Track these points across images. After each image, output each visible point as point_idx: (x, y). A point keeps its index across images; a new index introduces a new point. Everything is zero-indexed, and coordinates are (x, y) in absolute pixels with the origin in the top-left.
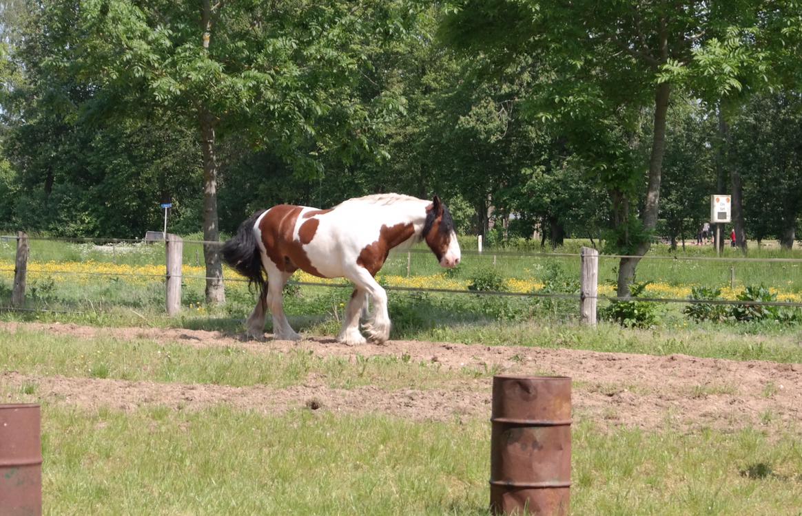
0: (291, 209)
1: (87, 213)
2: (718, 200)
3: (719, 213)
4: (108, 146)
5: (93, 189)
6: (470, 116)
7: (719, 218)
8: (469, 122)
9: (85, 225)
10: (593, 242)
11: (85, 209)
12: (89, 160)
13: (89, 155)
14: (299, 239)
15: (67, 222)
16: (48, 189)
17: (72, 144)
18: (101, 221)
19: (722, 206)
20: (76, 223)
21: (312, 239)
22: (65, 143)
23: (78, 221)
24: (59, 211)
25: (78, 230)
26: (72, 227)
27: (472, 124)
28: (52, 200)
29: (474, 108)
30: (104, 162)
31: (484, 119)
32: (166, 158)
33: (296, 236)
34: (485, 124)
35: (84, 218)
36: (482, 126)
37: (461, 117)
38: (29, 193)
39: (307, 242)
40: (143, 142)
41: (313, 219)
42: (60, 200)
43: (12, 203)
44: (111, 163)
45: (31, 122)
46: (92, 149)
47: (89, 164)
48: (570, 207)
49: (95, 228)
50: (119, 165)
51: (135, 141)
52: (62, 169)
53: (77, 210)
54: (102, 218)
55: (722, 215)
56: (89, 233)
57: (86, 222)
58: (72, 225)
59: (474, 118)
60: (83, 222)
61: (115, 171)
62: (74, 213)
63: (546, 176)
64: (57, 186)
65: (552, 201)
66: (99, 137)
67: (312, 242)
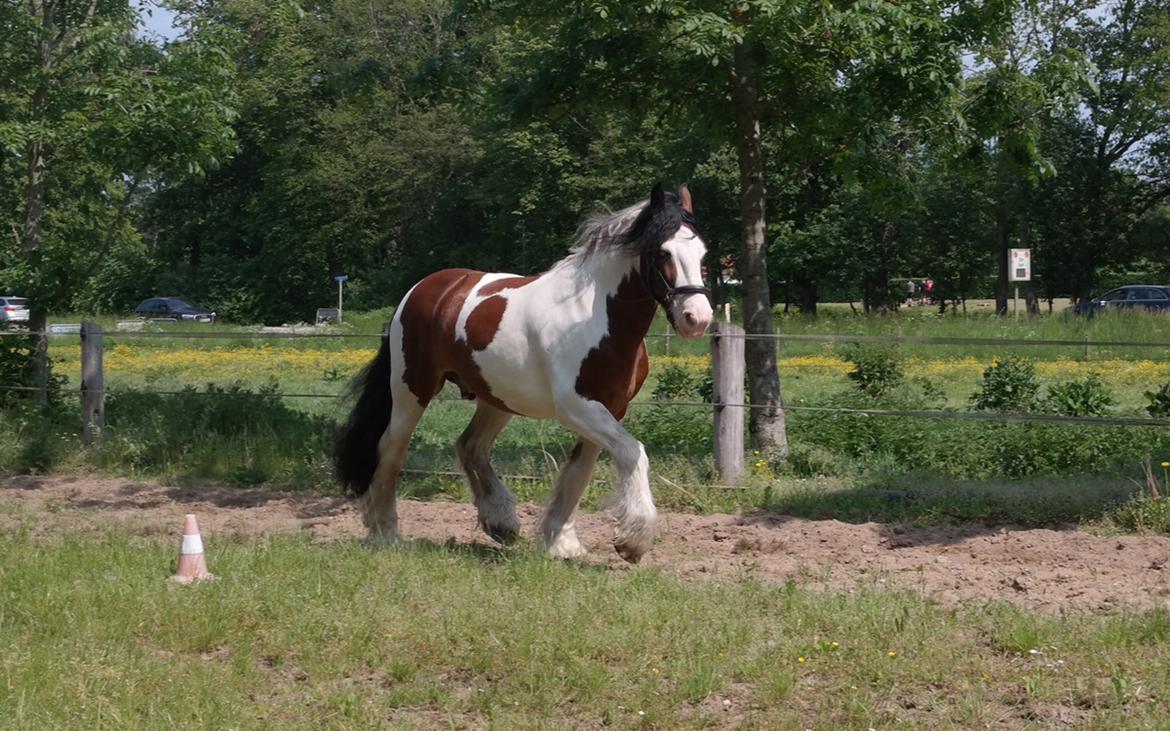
0: (459, 275)
1: (243, 289)
2: (1016, 255)
3: (1018, 270)
4: (264, 212)
5: (250, 261)
6: (709, 164)
7: (1018, 276)
8: (708, 171)
9: (242, 304)
10: (852, 307)
11: (240, 284)
12: (244, 228)
13: (244, 222)
14: (465, 339)
15: (220, 300)
16: (195, 261)
17: (223, 209)
18: (261, 298)
19: (1020, 261)
20: (231, 301)
21: (491, 341)
22: (215, 209)
23: (234, 299)
24: (210, 288)
25: (233, 309)
26: (227, 305)
27: (712, 173)
28: (202, 274)
29: (713, 154)
30: (261, 230)
31: (727, 167)
32: (336, 222)
33: (461, 331)
34: (727, 172)
35: (240, 294)
36: (724, 175)
37: (699, 165)
38: (174, 267)
39: (482, 347)
40: (308, 205)
41: (498, 296)
42: (210, 275)
43: (152, 279)
44: (270, 230)
45: (175, 185)
46: (247, 215)
47: (244, 233)
48: (830, 267)
49: (254, 306)
50: (280, 231)
51: (298, 204)
52: (212, 238)
53: (231, 286)
54: (263, 294)
55: (1021, 272)
56: (246, 311)
57: (243, 299)
58: (227, 304)
59: (714, 166)
60: (239, 299)
61: (274, 240)
62: (229, 290)
63: (799, 232)
64: (206, 258)
65: (806, 261)
66: (254, 201)
67: (490, 346)
